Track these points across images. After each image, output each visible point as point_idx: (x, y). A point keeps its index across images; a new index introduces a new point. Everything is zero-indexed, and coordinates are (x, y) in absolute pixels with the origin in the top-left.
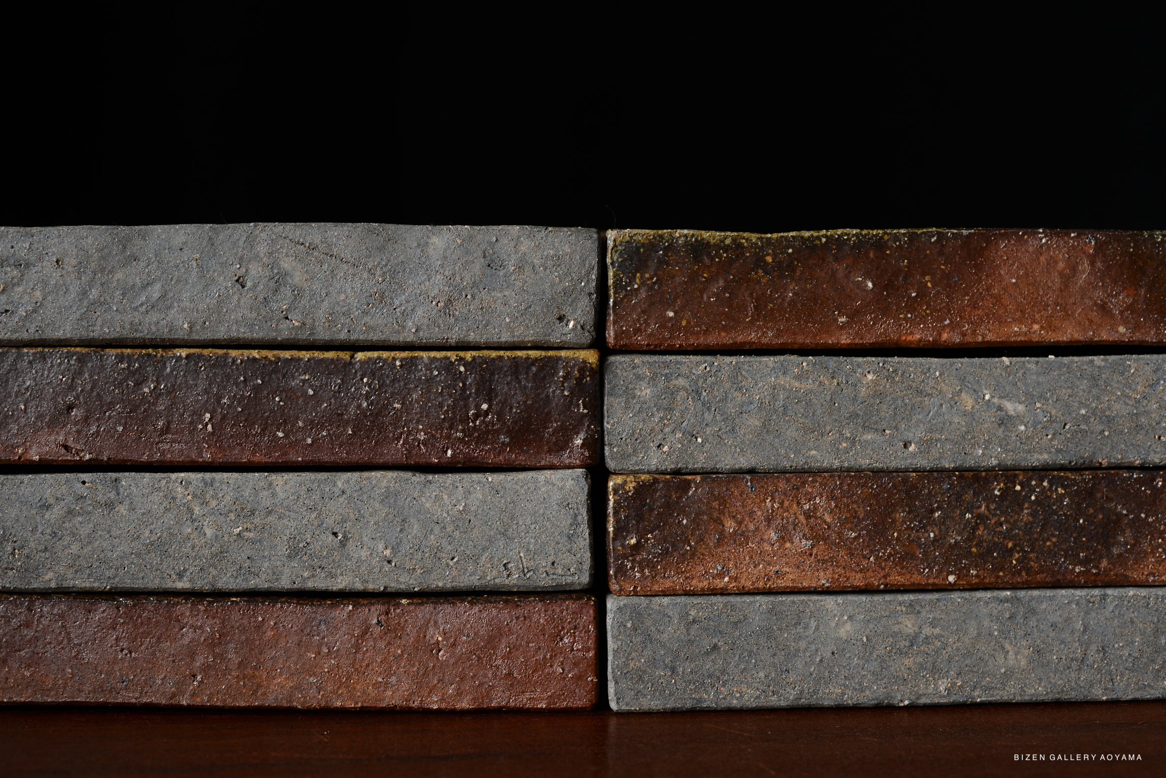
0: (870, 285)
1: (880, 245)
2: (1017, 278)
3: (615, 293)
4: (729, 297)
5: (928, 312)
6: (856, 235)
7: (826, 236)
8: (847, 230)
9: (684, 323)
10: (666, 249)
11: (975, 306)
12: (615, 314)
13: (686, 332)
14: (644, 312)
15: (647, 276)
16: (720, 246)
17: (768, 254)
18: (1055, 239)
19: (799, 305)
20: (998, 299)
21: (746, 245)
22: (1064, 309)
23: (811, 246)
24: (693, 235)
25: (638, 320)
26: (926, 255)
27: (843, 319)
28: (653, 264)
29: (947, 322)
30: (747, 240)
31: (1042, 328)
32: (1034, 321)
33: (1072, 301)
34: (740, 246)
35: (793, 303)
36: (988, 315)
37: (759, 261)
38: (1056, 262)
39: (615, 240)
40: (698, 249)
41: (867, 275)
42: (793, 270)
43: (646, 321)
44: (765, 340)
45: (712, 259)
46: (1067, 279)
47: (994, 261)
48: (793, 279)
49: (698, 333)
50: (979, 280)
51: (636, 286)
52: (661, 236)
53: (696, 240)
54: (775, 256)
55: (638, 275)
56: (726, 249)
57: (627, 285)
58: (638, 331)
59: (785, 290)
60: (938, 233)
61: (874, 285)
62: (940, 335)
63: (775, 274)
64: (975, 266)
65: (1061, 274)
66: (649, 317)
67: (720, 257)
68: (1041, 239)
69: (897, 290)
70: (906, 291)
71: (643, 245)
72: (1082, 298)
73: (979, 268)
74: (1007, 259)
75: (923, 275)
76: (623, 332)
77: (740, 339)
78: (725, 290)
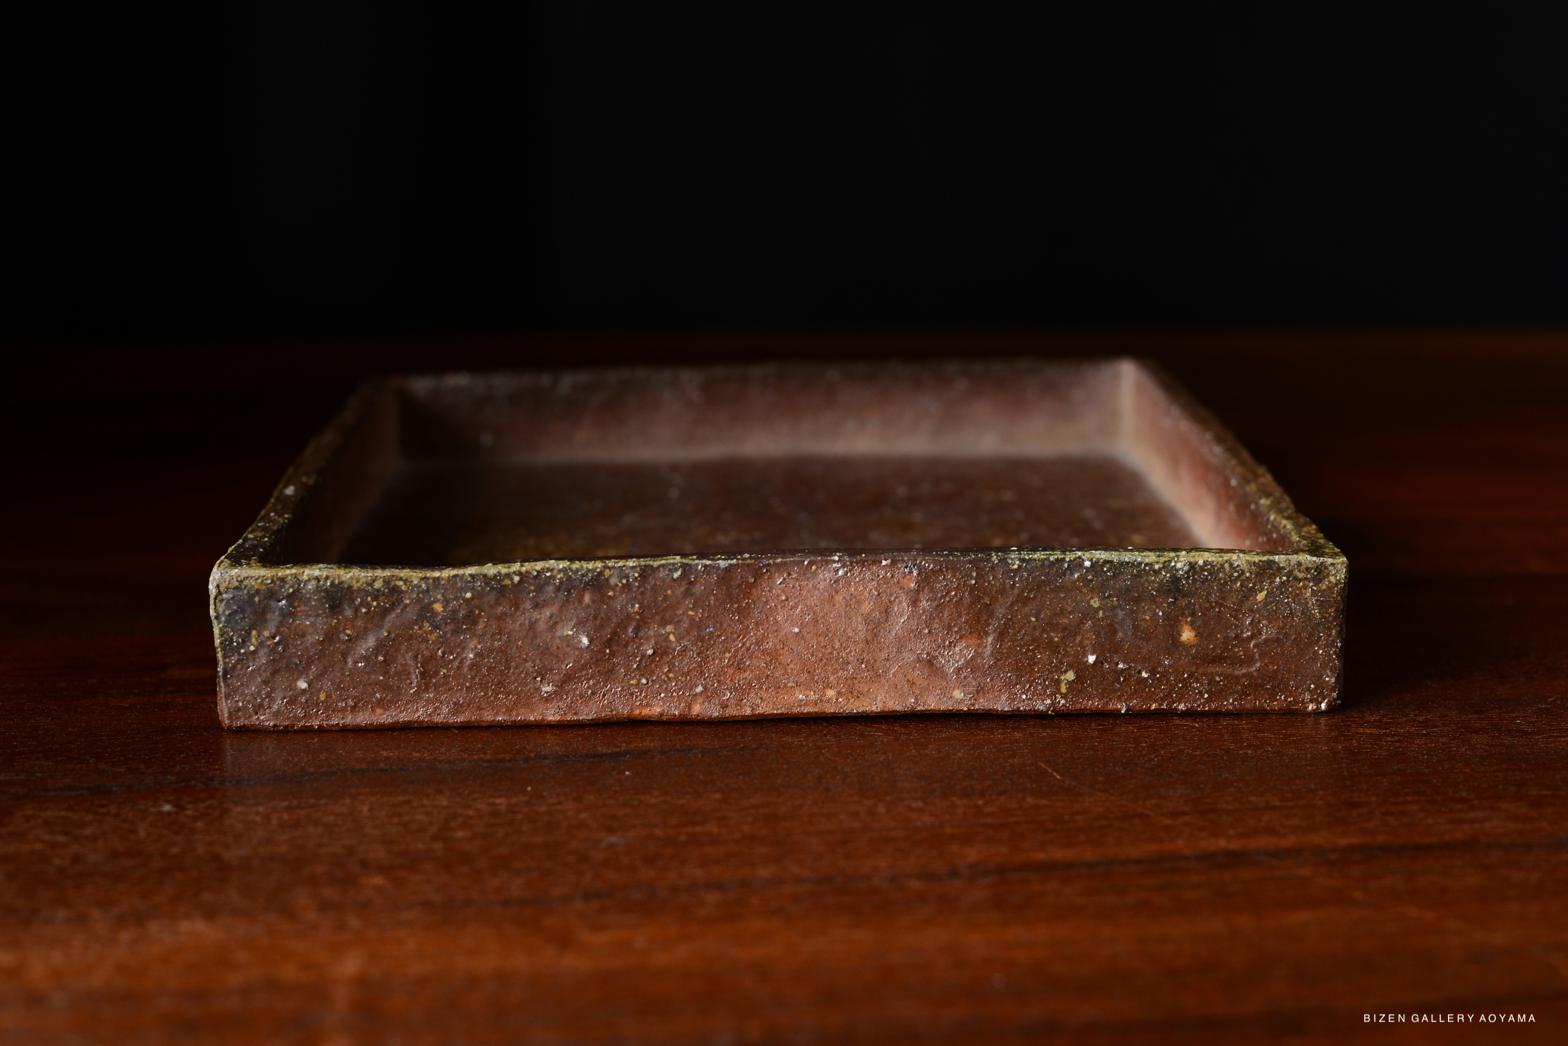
0: (585, 641)
1: (597, 583)
2: (802, 627)
3: (224, 657)
4: (384, 661)
5: (671, 675)
6: (564, 570)
7: (520, 574)
8: (552, 563)
9: (322, 697)
10: (290, 597)
11: (740, 668)
12: (227, 686)
13: (327, 709)
14: (265, 683)
15: (266, 633)
16: (369, 591)
17: (436, 601)
18: (857, 569)
19: (484, 670)
20: (774, 656)
21: (404, 588)
22: (871, 667)
23: (499, 587)
24: (327, 578)
25: (259, 693)
26: (666, 597)
27: (547, 688)
28: (273, 619)
29: (699, 689)
30: (405, 581)
31: (839, 693)
32: (828, 686)
33: (883, 655)
34: (395, 590)
35: (475, 666)
36: (758, 679)
37: (425, 612)
38: (859, 603)
39: (218, 586)
40: (336, 598)
41: (580, 624)
42: (475, 623)
43: (269, 695)
44: (439, 719)
45: (357, 610)
46: (876, 628)
47: (767, 602)
48: (474, 635)
49: (344, 710)
50: (746, 631)
51: (252, 648)
52: (283, 580)
53: (332, 584)
54: (446, 602)
55: (254, 633)
56: (377, 595)
57: (240, 646)
58: (258, 708)
59: (464, 649)
60: (684, 566)
61: (591, 641)
62: (690, 706)
63: (449, 628)
64: (740, 611)
65: (867, 619)
66: (273, 690)
67: (369, 606)
68: (837, 571)
69: (626, 645)
70: (638, 648)
71: (258, 592)
72: (899, 651)
73: (743, 612)
74: (787, 599)
75: (664, 623)
76: (239, 710)
77: (403, 717)
78: (377, 650)
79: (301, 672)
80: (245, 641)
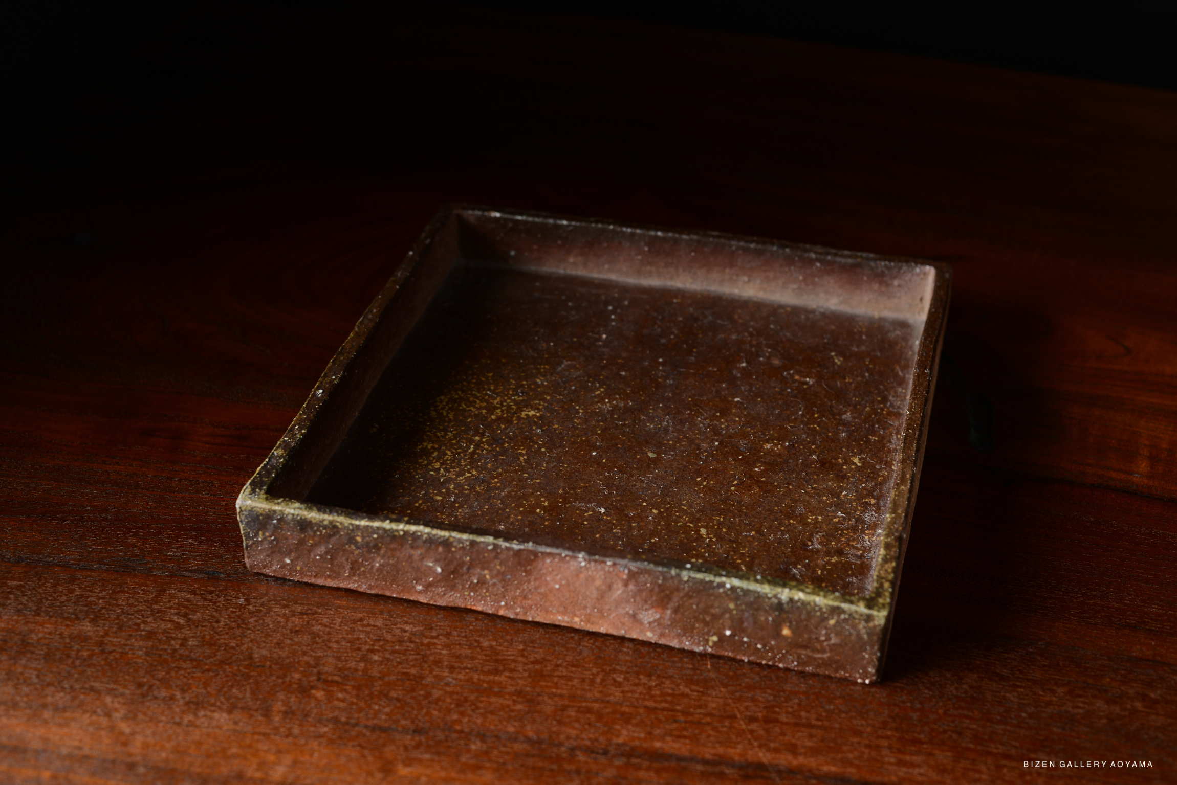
79: (288, 554)
80: (256, 535)
